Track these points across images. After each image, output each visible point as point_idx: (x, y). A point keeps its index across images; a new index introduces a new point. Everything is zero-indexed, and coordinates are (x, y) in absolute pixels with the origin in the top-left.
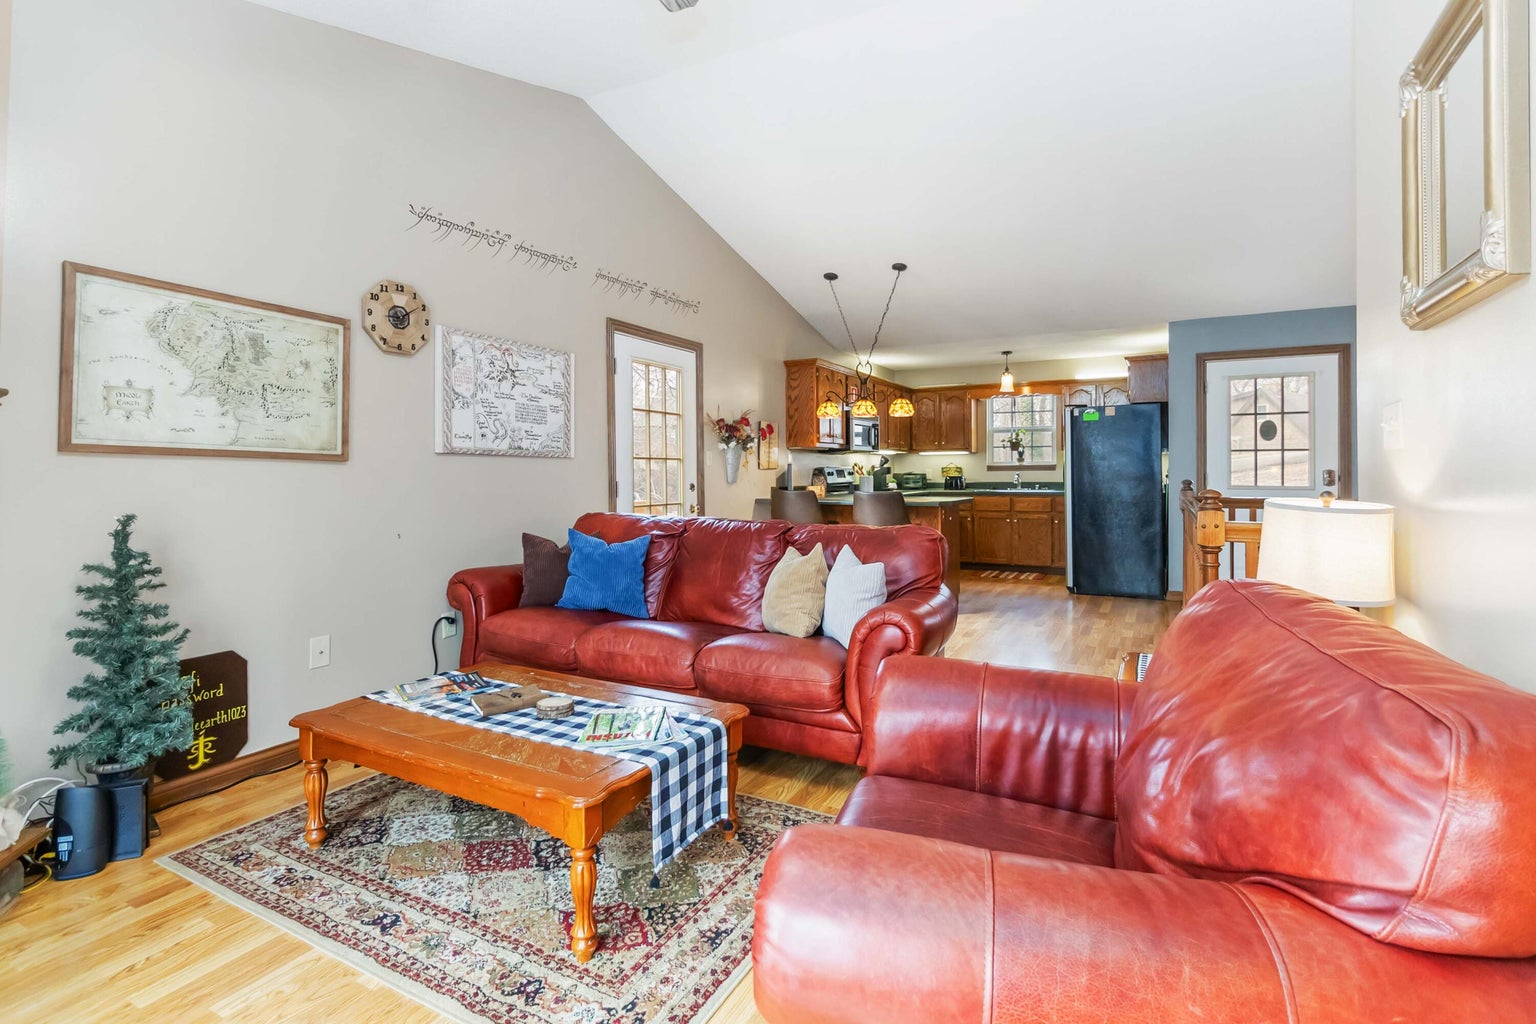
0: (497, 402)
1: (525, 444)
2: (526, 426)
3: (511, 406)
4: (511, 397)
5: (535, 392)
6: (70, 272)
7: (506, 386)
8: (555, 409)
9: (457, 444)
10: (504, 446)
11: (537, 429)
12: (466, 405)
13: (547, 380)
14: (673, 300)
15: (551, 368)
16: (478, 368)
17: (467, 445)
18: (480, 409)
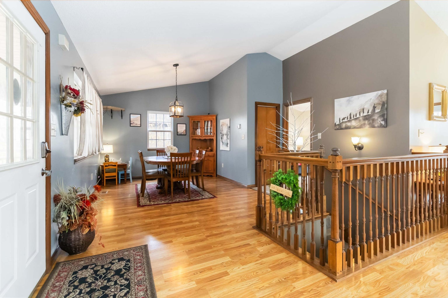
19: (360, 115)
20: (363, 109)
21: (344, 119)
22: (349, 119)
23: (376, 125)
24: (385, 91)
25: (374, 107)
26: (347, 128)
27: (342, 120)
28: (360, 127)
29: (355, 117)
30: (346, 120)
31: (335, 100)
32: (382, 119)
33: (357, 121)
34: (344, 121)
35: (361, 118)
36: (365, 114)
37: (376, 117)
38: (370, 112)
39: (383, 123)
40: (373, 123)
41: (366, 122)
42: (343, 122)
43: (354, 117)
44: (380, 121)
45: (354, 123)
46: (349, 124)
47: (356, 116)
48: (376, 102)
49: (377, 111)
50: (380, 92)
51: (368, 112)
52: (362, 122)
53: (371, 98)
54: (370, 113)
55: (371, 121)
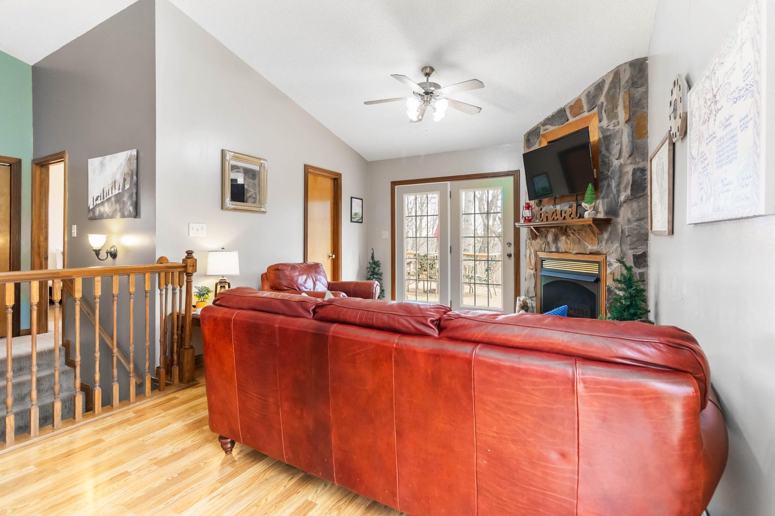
20: (115, 183)
21: (97, 198)
22: (102, 201)
23: (126, 214)
24: (134, 152)
25: (125, 180)
26: (101, 216)
28: (113, 215)
29: (108, 197)
31: (89, 160)
32: (130, 202)
33: (110, 203)
34: (97, 201)
35: (113, 199)
36: (117, 191)
37: (125, 198)
38: (121, 188)
39: (131, 209)
40: (123, 208)
41: (117, 206)
42: (96, 204)
43: (106, 196)
44: (129, 207)
45: (107, 207)
46: (102, 208)
47: (109, 195)
48: (126, 170)
49: (127, 186)
50: (129, 153)
51: (119, 189)
52: (114, 207)
53: (122, 163)
54: (121, 190)
55: (122, 205)
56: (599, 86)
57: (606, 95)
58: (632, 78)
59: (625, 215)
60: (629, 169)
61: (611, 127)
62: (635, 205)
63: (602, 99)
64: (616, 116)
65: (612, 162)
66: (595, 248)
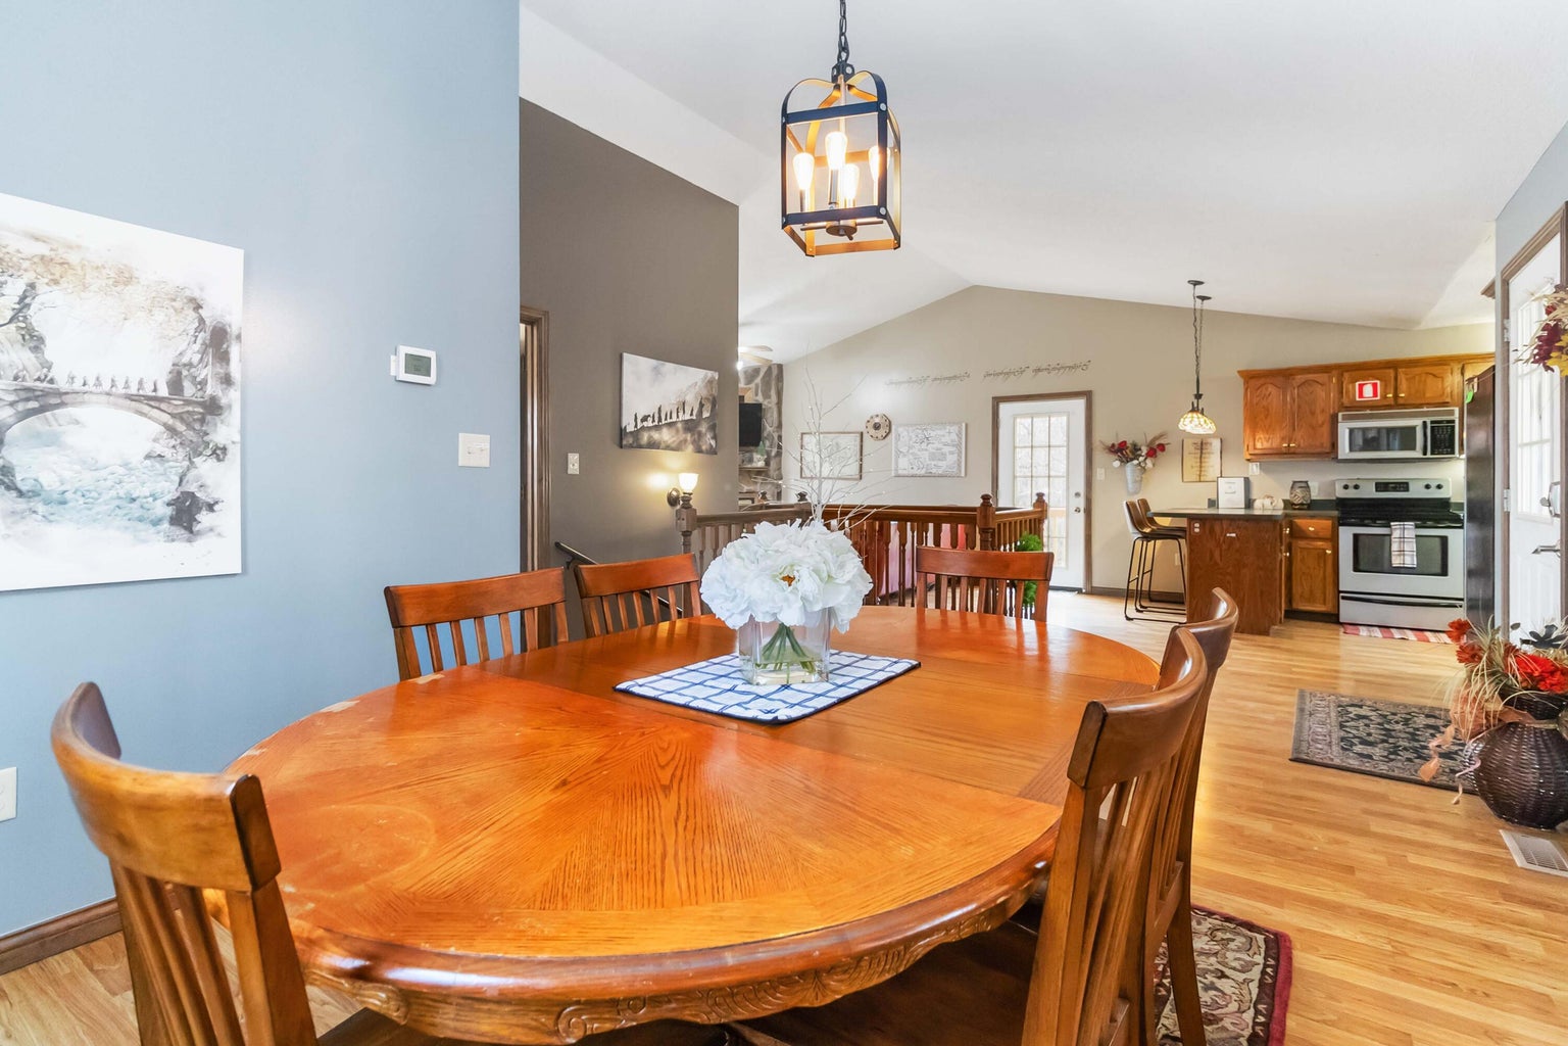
0: (919, 453)
1: (934, 471)
2: (933, 463)
3: (926, 454)
4: (926, 450)
5: (940, 446)
6: (803, 434)
7: (924, 446)
8: (951, 453)
9: (900, 472)
10: (923, 472)
11: (940, 463)
12: (905, 455)
13: (947, 439)
14: (1059, 368)
15: (949, 433)
16: (910, 440)
17: (905, 473)
18: (911, 457)
19: (678, 417)
20: (684, 404)
21: (645, 419)
22: (656, 423)
23: (704, 448)
24: (716, 376)
25: (701, 405)
26: (653, 445)
27: (642, 421)
28: (677, 449)
29: (669, 421)
30: (649, 423)
31: (625, 356)
32: (712, 435)
33: (673, 431)
34: (645, 424)
35: (679, 425)
36: (687, 417)
37: (703, 428)
38: (695, 413)
39: (713, 443)
40: (699, 439)
41: (689, 437)
42: (643, 427)
43: (666, 419)
44: (708, 441)
45: (666, 436)
46: (656, 436)
47: (671, 418)
48: (704, 393)
49: (706, 414)
50: (710, 374)
51: (691, 415)
52: (682, 436)
53: (696, 383)
54: (694, 417)
55: (696, 436)
56: (756, 371)
57: (764, 377)
58: (778, 375)
59: (773, 464)
60: (776, 435)
61: (766, 403)
62: (777, 459)
63: (758, 380)
64: (770, 397)
65: (766, 429)
66: (752, 488)
